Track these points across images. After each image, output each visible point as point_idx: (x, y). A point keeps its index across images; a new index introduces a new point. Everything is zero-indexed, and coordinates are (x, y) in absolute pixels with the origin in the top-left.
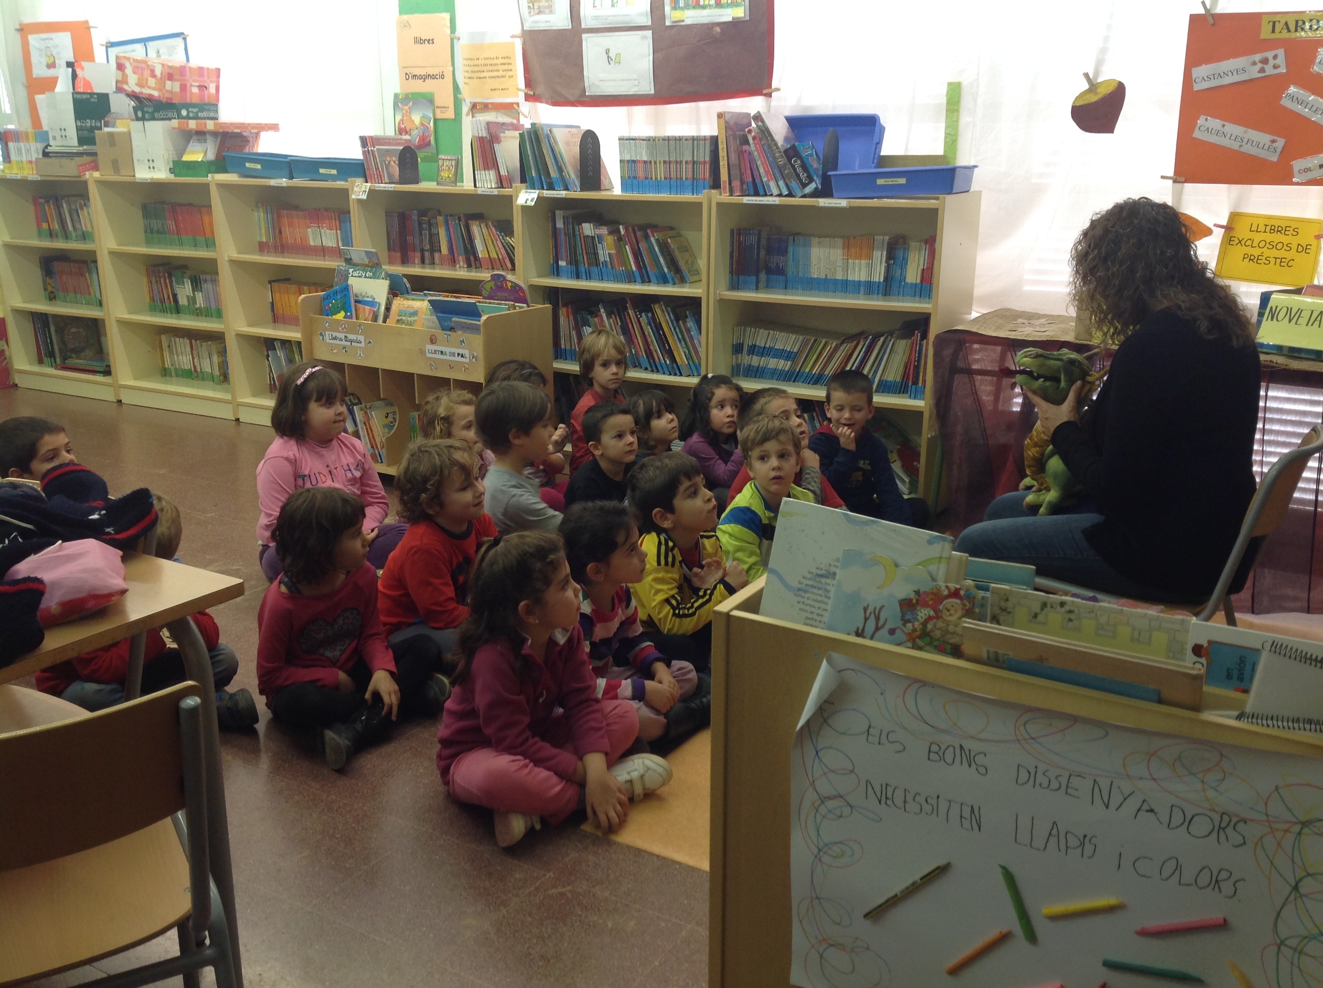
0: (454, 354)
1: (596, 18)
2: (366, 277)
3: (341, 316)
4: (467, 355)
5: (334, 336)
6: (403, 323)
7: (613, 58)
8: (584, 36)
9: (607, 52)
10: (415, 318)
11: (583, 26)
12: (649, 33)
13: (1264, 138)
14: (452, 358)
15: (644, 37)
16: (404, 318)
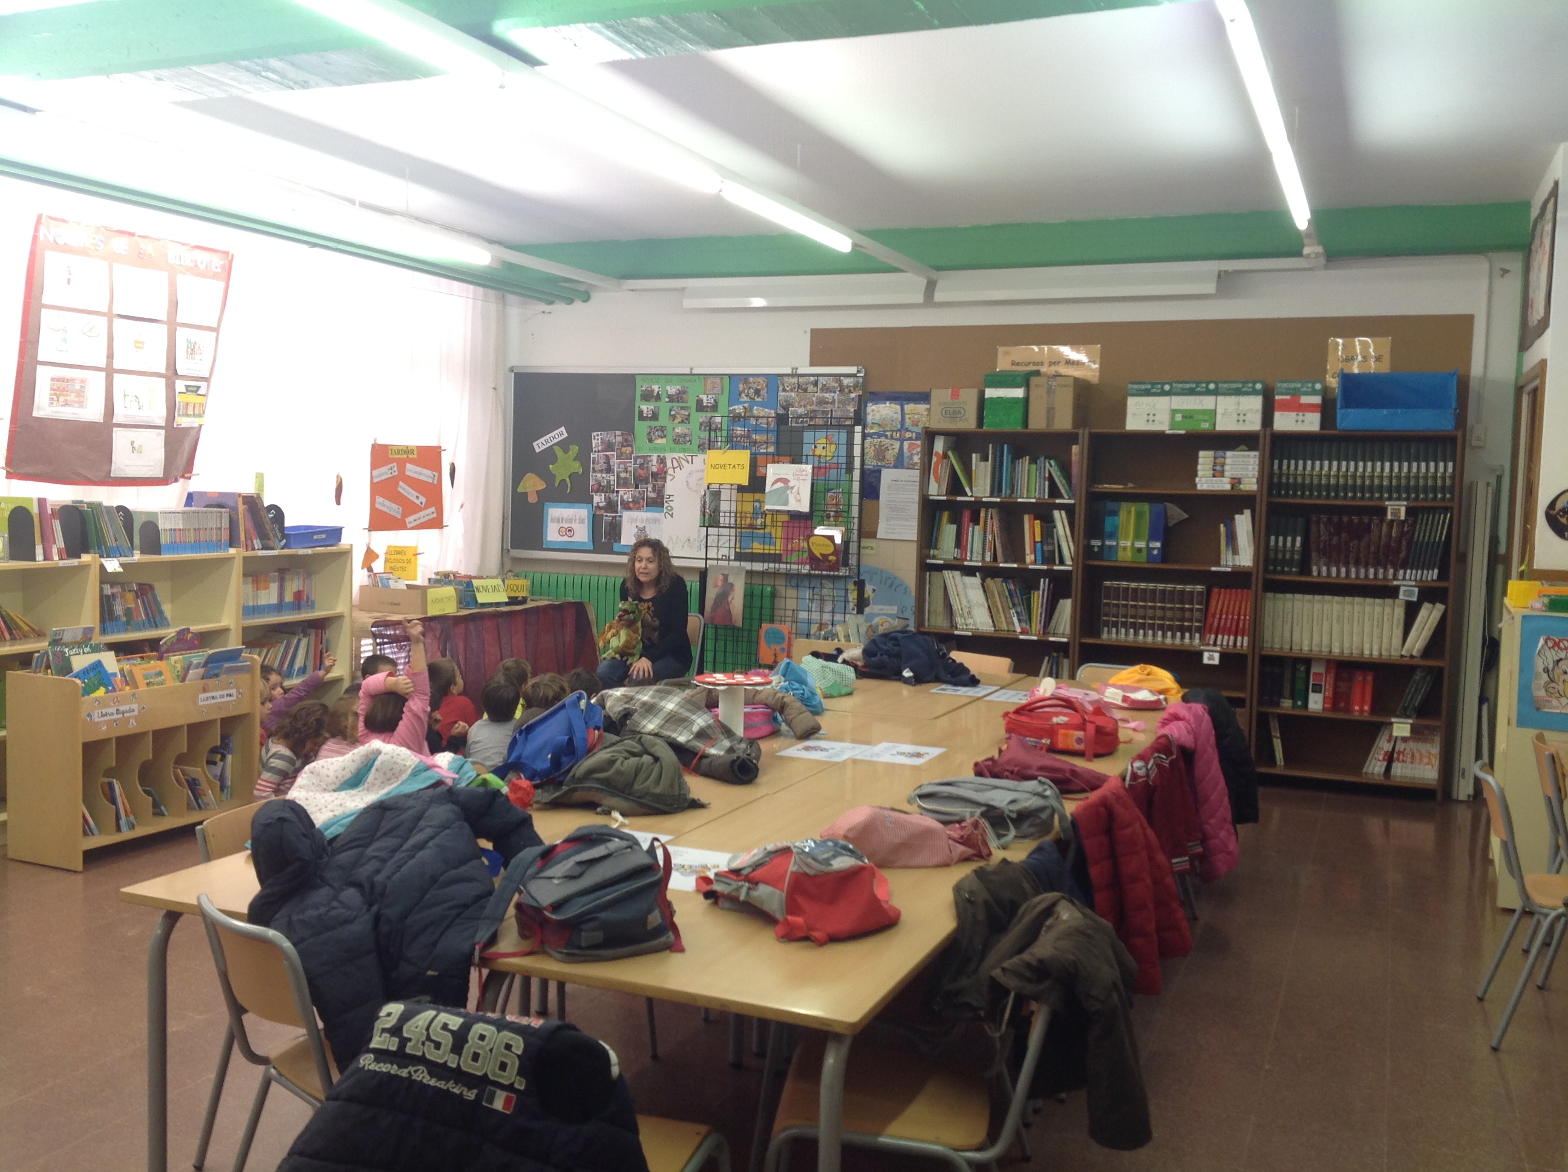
0: (223, 696)
1: (126, 416)
2: (84, 653)
3: (101, 691)
4: (235, 694)
5: (104, 712)
6: (153, 684)
7: (137, 448)
8: (115, 429)
9: (132, 443)
10: (163, 677)
11: (114, 422)
12: (163, 432)
13: (395, 506)
14: (223, 700)
15: (159, 435)
16: (152, 680)
